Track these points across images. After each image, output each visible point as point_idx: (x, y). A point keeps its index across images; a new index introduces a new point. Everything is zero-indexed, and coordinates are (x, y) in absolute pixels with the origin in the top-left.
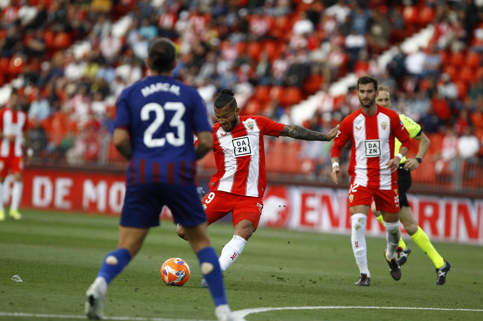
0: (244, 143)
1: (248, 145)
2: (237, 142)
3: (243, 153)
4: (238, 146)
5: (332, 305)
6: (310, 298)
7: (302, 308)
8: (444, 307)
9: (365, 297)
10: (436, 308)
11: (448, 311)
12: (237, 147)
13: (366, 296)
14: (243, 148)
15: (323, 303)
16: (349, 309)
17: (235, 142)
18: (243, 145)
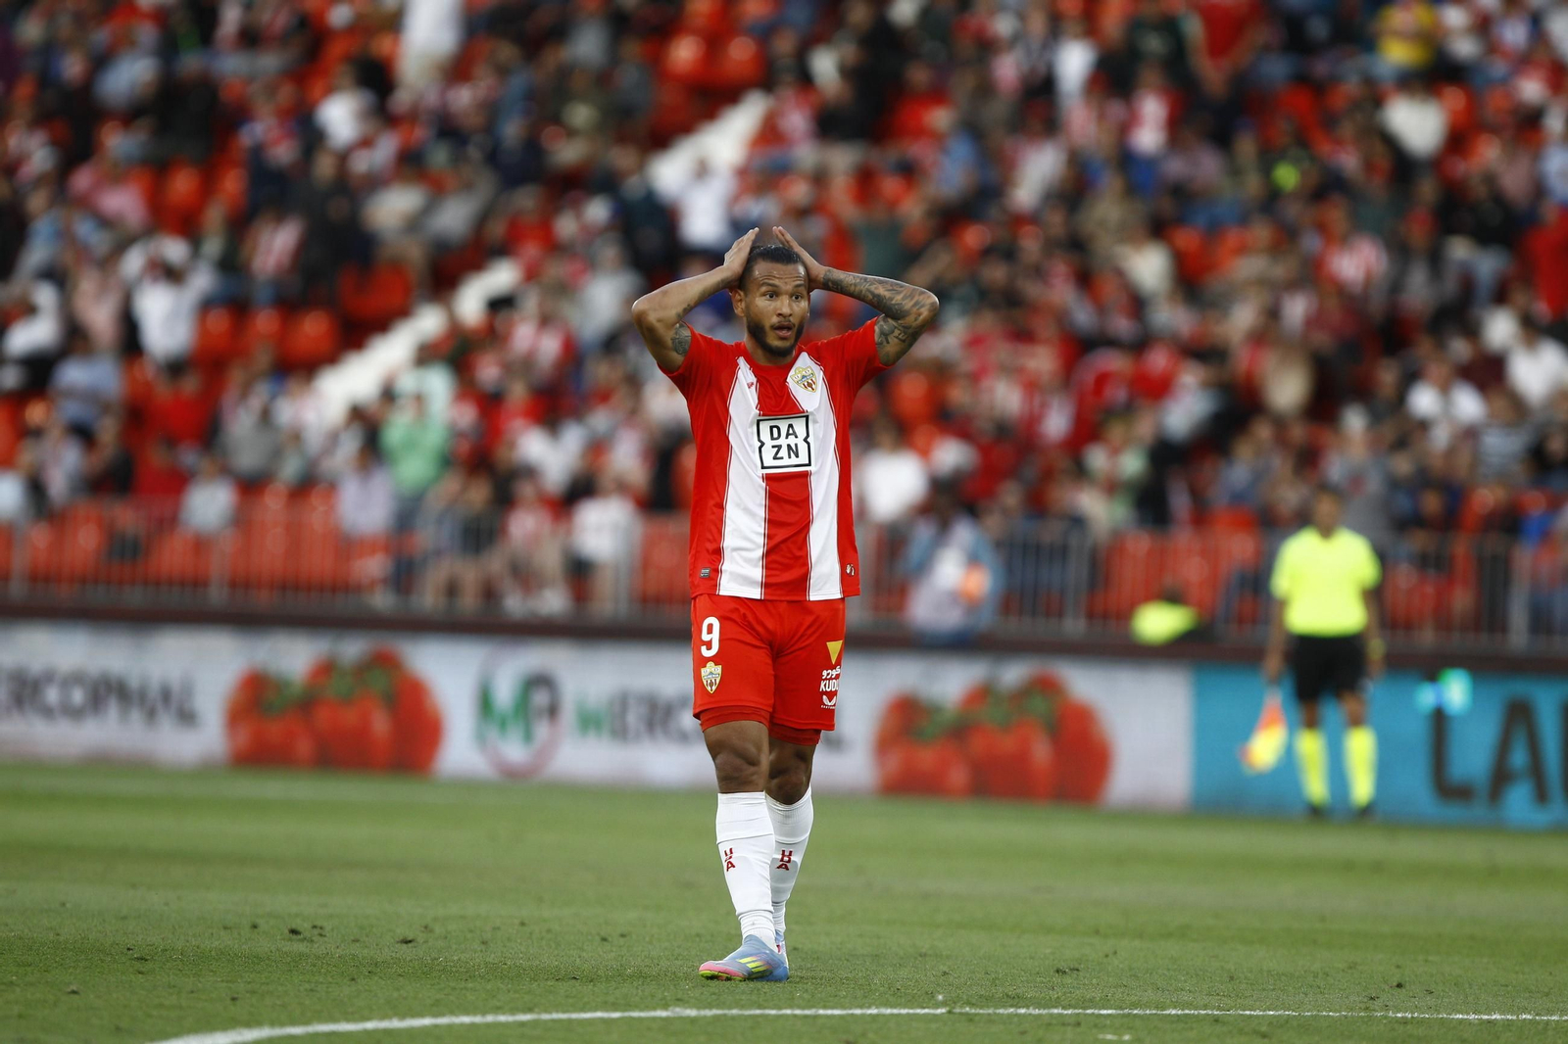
0: (791, 431)
1: (805, 440)
2: (771, 428)
3: (786, 461)
4: (772, 439)
5: (467, 1013)
6: (395, 994)
7: (370, 1025)
8: (828, 1004)
9: (574, 981)
10: (803, 1008)
11: (841, 1017)
12: (769, 443)
13: (575, 978)
14: (789, 446)
15: (436, 1009)
16: (522, 1024)
17: (765, 427)
18: (787, 438)
